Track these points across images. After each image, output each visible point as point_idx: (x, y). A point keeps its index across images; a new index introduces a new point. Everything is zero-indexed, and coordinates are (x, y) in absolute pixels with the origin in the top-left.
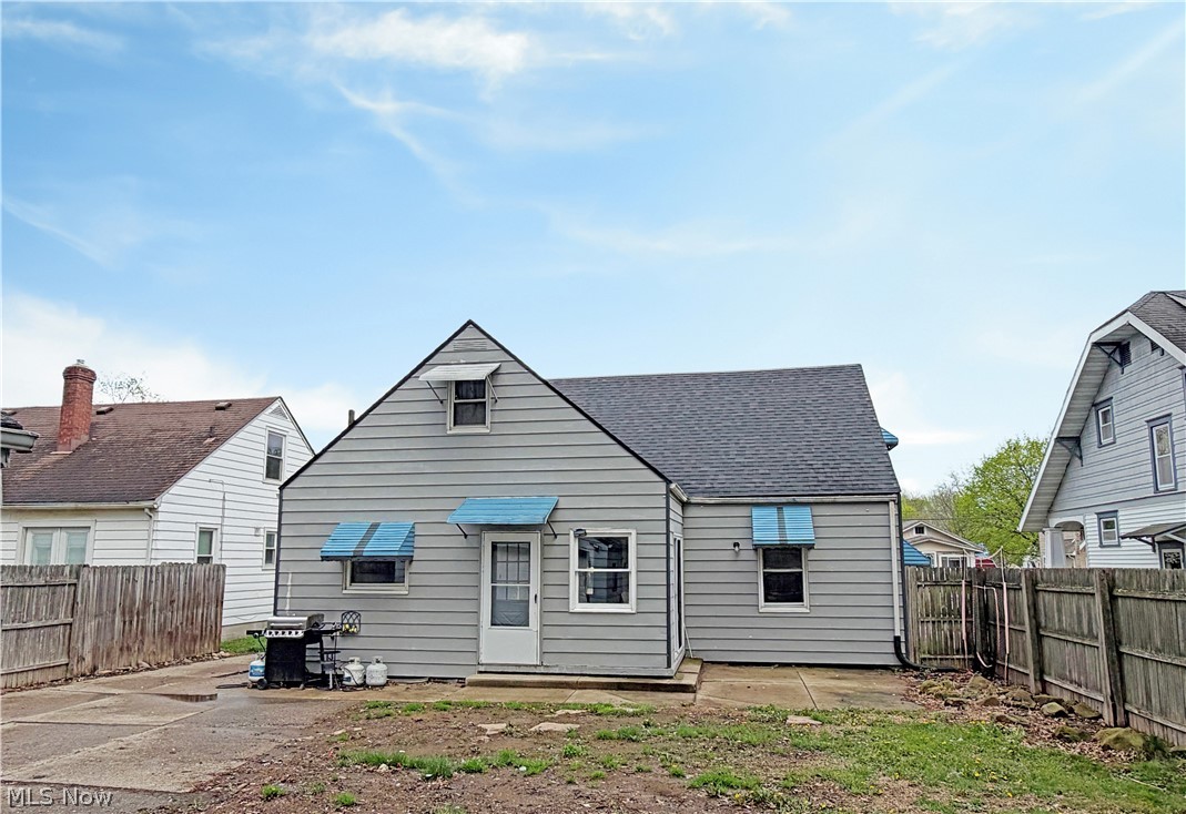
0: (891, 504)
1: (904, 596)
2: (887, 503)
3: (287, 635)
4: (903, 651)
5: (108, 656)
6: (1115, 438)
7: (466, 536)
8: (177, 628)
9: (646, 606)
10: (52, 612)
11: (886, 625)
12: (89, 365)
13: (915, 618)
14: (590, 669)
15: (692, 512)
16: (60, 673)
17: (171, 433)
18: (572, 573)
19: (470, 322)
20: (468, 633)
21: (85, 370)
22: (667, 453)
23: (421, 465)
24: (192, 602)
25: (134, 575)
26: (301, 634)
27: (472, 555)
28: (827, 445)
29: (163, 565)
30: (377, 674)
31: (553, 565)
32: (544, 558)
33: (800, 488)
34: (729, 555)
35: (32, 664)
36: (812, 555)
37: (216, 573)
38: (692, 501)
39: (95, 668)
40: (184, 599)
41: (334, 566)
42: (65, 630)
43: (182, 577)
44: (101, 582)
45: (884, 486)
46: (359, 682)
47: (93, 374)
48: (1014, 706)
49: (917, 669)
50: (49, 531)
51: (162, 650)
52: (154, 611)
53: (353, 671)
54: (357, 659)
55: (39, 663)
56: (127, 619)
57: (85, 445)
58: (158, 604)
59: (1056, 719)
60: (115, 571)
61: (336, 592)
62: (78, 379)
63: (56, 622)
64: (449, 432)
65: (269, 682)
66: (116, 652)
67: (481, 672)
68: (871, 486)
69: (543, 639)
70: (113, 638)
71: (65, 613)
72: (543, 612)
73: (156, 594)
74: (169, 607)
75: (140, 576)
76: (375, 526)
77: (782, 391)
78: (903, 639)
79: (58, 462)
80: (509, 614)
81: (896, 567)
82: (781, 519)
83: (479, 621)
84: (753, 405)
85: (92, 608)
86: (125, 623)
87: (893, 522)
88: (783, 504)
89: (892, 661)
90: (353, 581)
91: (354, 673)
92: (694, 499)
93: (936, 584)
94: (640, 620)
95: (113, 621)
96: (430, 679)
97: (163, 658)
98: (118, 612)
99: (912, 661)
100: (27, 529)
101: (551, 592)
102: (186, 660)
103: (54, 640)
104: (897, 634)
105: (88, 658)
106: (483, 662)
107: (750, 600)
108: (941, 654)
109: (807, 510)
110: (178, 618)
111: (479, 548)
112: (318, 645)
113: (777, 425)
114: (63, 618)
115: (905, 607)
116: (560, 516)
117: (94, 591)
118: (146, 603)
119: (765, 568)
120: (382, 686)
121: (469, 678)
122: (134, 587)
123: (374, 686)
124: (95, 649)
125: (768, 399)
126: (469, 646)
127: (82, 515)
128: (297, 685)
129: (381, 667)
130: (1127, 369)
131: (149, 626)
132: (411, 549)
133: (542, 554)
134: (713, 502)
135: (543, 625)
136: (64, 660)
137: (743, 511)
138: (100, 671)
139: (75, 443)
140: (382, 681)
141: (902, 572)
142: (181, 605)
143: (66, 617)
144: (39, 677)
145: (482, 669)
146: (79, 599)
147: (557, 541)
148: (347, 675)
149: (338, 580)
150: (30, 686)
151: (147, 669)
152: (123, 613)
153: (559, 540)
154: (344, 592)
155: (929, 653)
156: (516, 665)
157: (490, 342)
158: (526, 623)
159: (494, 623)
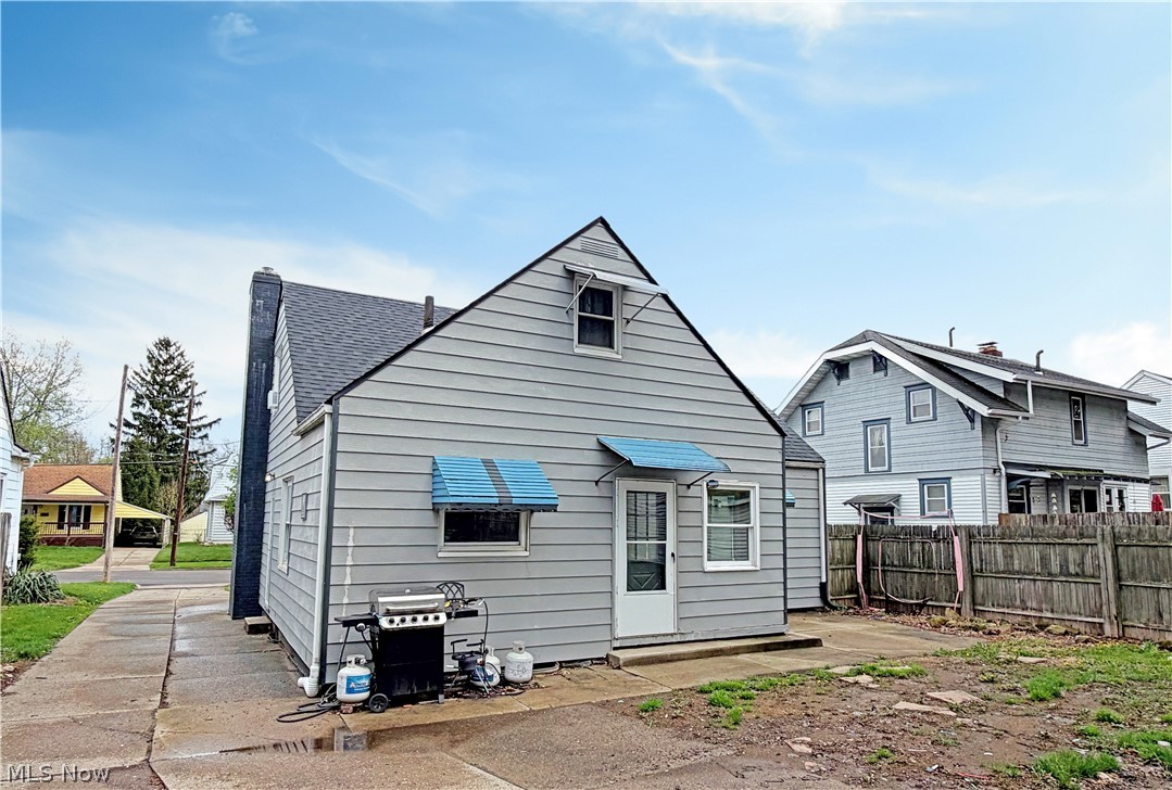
0: (821, 471)
2: (818, 469)
3: (420, 622)
6: (823, 431)
7: (597, 482)
9: (768, 563)
18: (705, 529)
20: (602, 601)
27: (604, 506)
30: (520, 664)
31: (687, 520)
32: (679, 512)
64: (574, 351)
67: (617, 648)
69: (679, 604)
72: (679, 573)
83: (613, 586)
90: (445, 539)
94: (763, 577)
101: (687, 550)
104: (824, 580)
106: (620, 636)
111: (612, 498)
126: (603, 618)
130: (843, 383)
133: (677, 507)
135: (680, 588)
140: (527, 674)
145: (617, 644)
147: (690, 493)
153: (693, 491)
154: (440, 554)
156: (653, 636)
157: (621, 251)
158: (663, 586)
159: (630, 588)
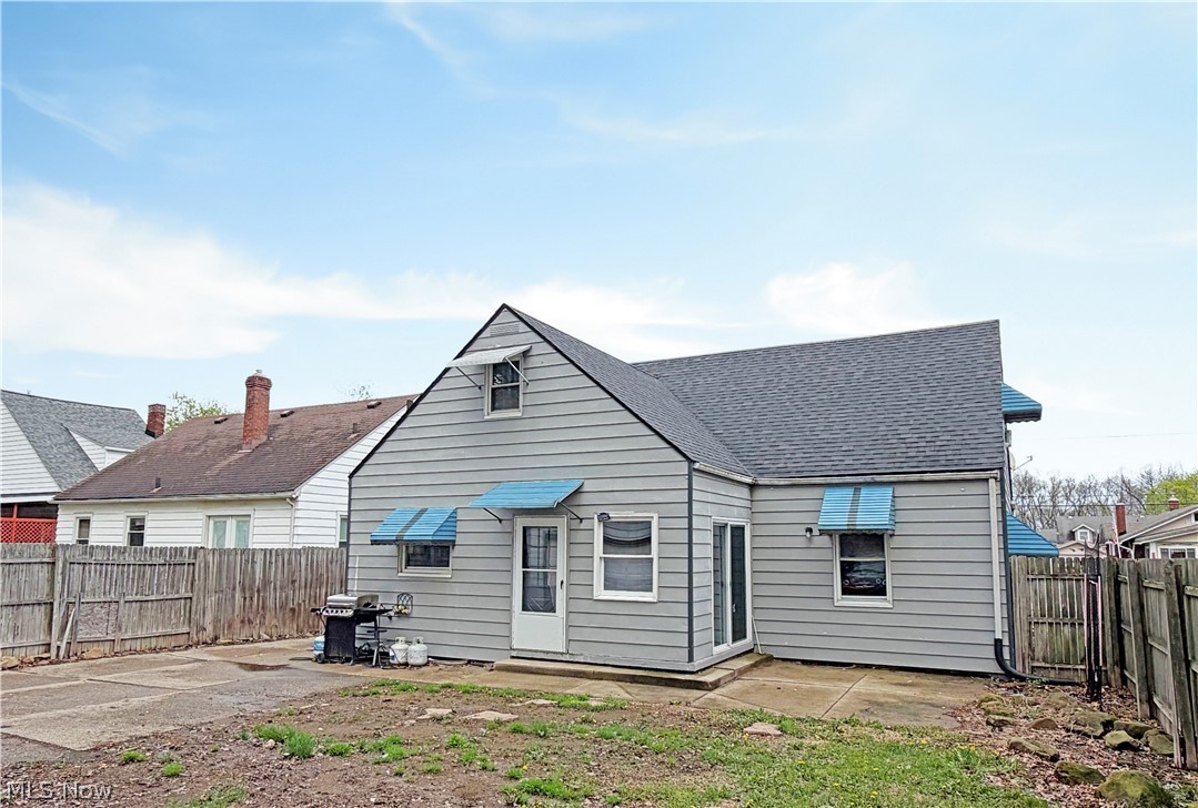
0: (992, 481)
1: (1009, 591)
2: (987, 480)
3: (339, 614)
4: (1006, 656)
5: (230, 627)
7: (500, 521)
8: (299, 605)
9: (669, 595)
10: (173, 587)
11: (983, 624)
12: (264, 374)
13: (1024, 617)
14: (614, 659)
15: (760, 494)
16: (182, 640)
17: (327, 431)
18: (596, 559)
19: (504, 306)
20: (502, 617)
21: (261, 379)
22: (749, 432)
23: (462, 451)
24: (314, 581)
25: (253, 557)
26: (350, 613)
27: (505, 539)
28: (931, 415)
29: (304, 549)
30: (418, 653)
31: (578, 551)
32: (570, 544)
33: (882, 465)
34: (801, 542)
35: (155, 632)
36: (896, 542)
37: (339, 556)
38: (760, 482)
39: (216, 638)
40: (306, 580)
41: (391, 549)
42: (185, 604)
43: (303, 561)
44: (220, 563)
45: (986, 461)
46: (402, 661)
47: (269, 381)
48: (1073, 731)
49: (1022, 679)
50: (224, 519)
51: (284, 625)
52: (275, 589)
53: (398, 650)
54: (401, 638)
55: (161, 631)
56: (247, 596)
57: (265, 444)
58: (278, 583)
59: (1117, 753)
60: (234, 553)
61: (393, 574)
62: (257, 386)
63: (176, 596)
64: (486, 417)
65: (327, 657)
66: (237, 625)
67: (513, 657)
68: (968, 461)
69: (569, 626)
70: (233, 611)
71: (186, 589)
72: (569, 599)
73: (276, 573)
74: (290, 585)
75: (259, 558)
76: (423, 511)
77: (895, 357)
78: (1006, 642)
79: (240, 458)
80: (539, 598)
81: (997, 556)
82: (855, 501)
83: (511, 605)
84: (858, 374)
85: (212, 583)
86: (245, 599)
87: (994, 502)
88: (860, 483)
89: (992, 667)
90: (408, 564)
91: (397, 652)
92: (762, 481)
93: (1055, 578)
94: (661, 610)
95: (233, 597)
96: (469, 662)
97: (282, 631)
98: (238, 588)
99: (1019, 670)
100: (209, 517)
101: (576, 578)
102: (308, 634)
103: (176, 613)
104: (998, 636)
105: (210, 628)
106: (515, 647)
107: (824, 592)
108: (1061, 663)
109: (889, 491)
110: (301, 595)
111: (512, 533)
112: (372, 624)
113: (879, 395)
114: (183, 593)
115: (1010, 604)
116: (584, 499)
117: (213, 569)
118: (266, 582)
119: (842, 556)
120: (419, 666)
121: (498, 662)
122: (253, 567)
123: (413, 666)
124: (216, 621)
125: (877, 367)
126: (502, 630)
127: (246, 504)
128: (348, 660)
129: (421, 647)
131: (270, 603)
132: (453, 533)
133: (568, 538)
134: (782, 483)
135: (569, 613)
136: (186, 630)
137: (815, 493)
138: (222, 640)
139: (255, 443)
140: (421, 661)
141: (1007, 563)
142: (303, 584)
143: (186, 591)
144: (162, 643)
145: (514, 654)
146: (196, 577)
147: (582, 526)
148: (391, 654)
149: (394, 563)
150: (154, 650)
151: (266, 640)
152: (243, 590)
153: (585, 525)
154: (400, 574)
155: (1044, 660)
156: (544, 652)
157: (521, 324)
158: (553, 610)
159: (525, 608)
